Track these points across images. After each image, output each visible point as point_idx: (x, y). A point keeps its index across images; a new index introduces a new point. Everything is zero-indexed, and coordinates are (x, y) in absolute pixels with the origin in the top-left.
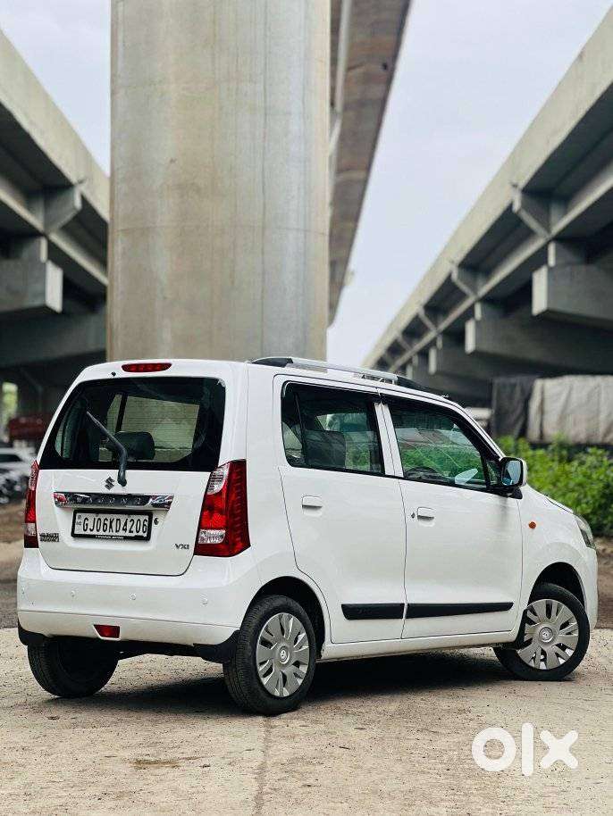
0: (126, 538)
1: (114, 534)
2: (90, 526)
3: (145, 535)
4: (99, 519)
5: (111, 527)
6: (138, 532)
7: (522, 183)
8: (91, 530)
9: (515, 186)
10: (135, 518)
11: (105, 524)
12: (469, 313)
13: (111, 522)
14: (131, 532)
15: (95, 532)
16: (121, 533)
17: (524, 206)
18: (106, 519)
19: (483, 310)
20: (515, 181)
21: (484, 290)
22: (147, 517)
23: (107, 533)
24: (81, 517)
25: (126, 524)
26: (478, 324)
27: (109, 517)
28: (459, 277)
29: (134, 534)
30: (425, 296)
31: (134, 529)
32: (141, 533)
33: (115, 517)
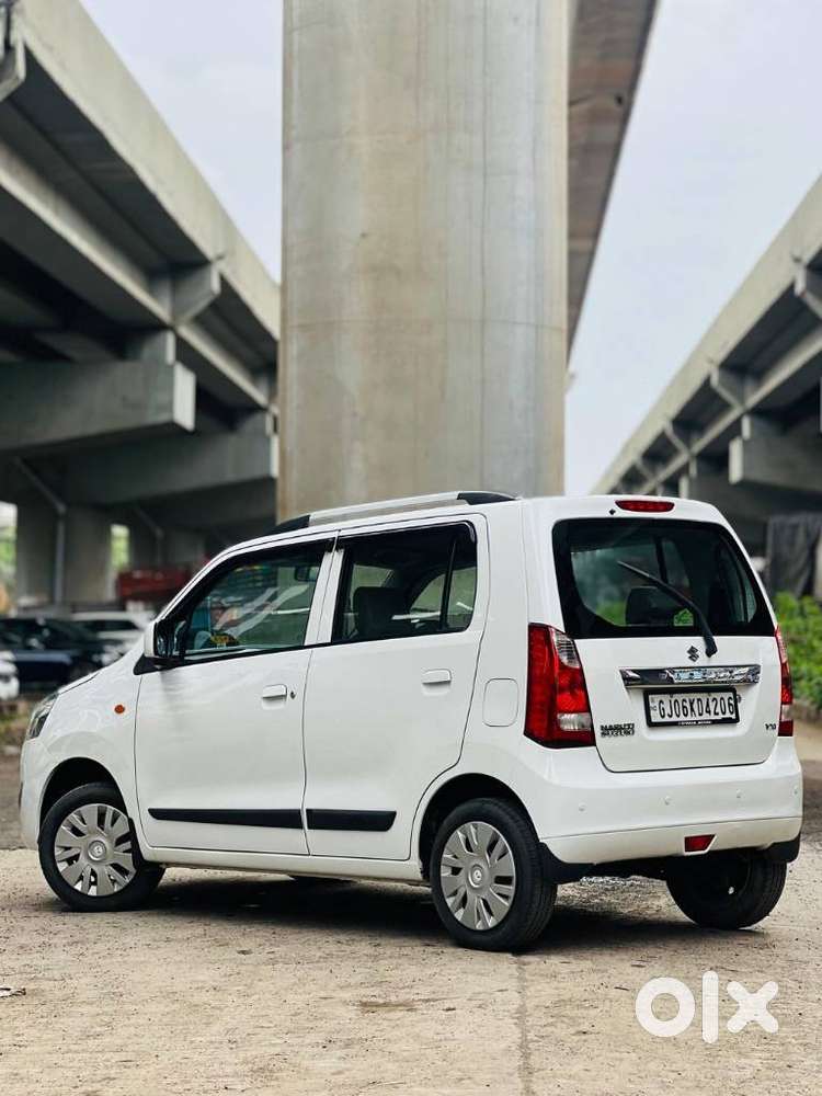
0: (714, 722)
1: (698, 718)
2: (668, 711)
3: (733, 716)
4: (676, 701)
5: (692, 710)
6: (724, 713)
7: (808, 256)
8: (671, 716)
9: (797, 260)
10: (718, 696)
11: (684, 707)
12: (734, 429)
13: (691, 704)
14: (716, 714)
15: (674, 719)
16: (706, 716)
17: (810, 287)
18: (684, 700)
19: (752, 426)
20: (797, 253)
21: (754, 398)
22: (731, 695)
23: (689, 718)
24: (655, 700)
25: (708, 705)
26: (746, 444)
27: (688, 697)
28: (720, 381)
29: (720, 716)
30: (673, 409)
31: (718, 710)
32: (728, 715)
33: (695, 696)
